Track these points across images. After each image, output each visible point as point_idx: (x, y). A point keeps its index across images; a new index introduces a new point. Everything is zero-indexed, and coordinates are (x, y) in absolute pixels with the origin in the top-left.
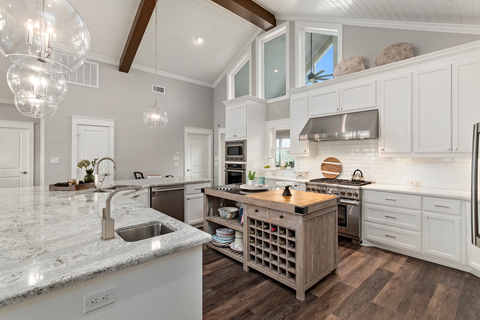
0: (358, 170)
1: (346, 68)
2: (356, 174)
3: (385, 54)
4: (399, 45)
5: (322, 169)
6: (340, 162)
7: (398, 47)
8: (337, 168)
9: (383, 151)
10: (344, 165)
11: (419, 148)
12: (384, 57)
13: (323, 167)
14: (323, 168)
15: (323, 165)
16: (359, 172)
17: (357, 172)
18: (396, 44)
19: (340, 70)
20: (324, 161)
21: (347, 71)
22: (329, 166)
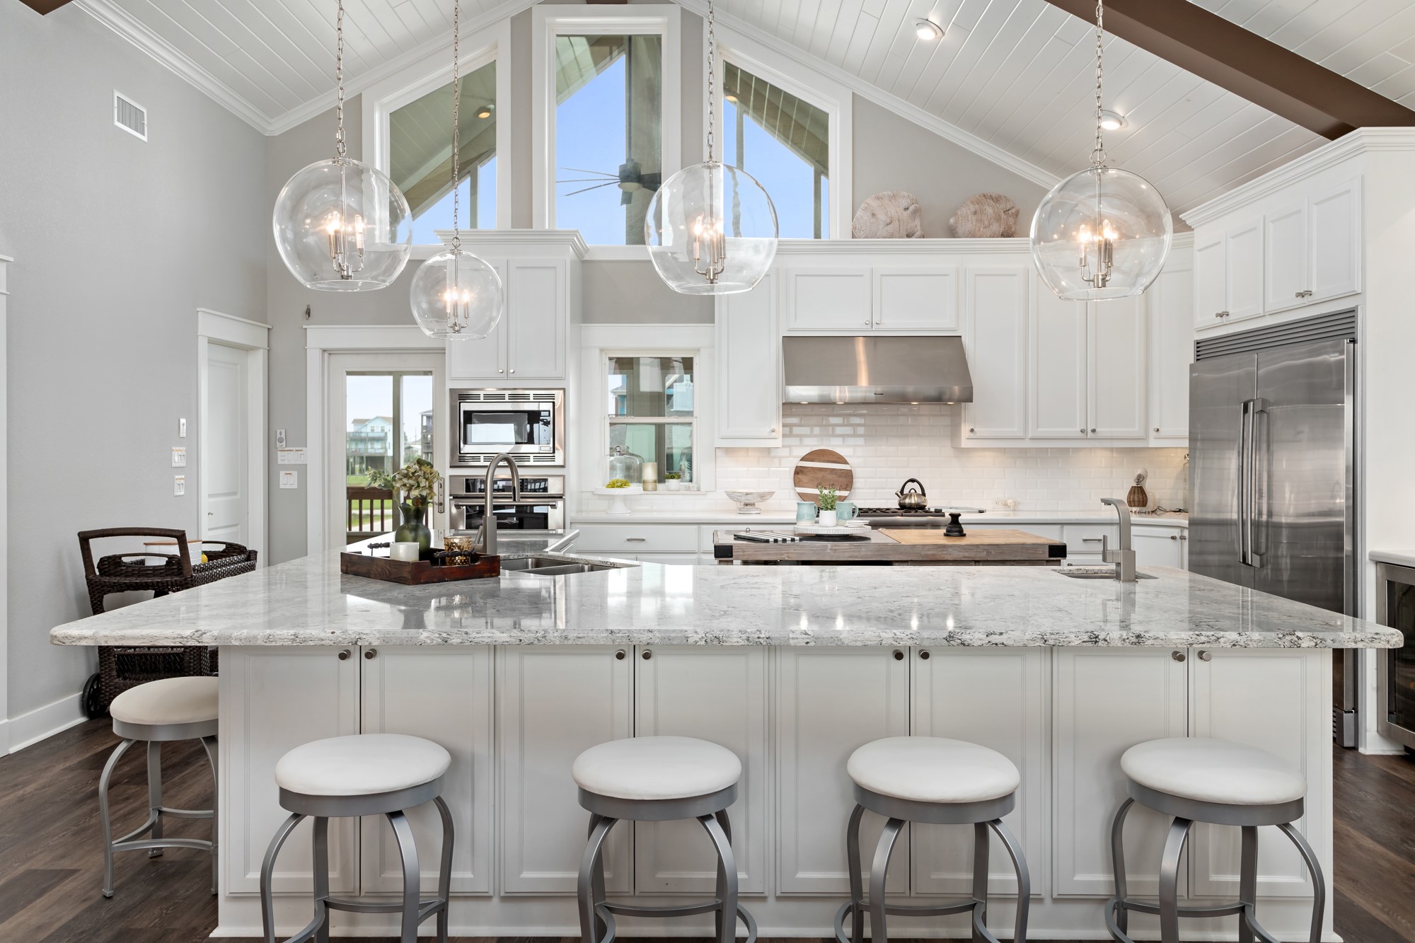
0: (913, 481)
1: (888, 221)
2: (906, 491)
3: (975, 213)
4: (996, 198)
5: (797, 483)
6: (846, 463)
7: (994, 201)
8: (841, 479)
9: (971, 435)
10: (857, 469)
11: (1037, 428)
12: (974, 218)
13: (800, 476)
14: (800, 481)
15: (799, 471)
16: (915, 485)
17: (910, 485)
18: (991, 196)
19: (873, 220)
20: (803, 459)
21: (890, 228)
22: (820, 475)
